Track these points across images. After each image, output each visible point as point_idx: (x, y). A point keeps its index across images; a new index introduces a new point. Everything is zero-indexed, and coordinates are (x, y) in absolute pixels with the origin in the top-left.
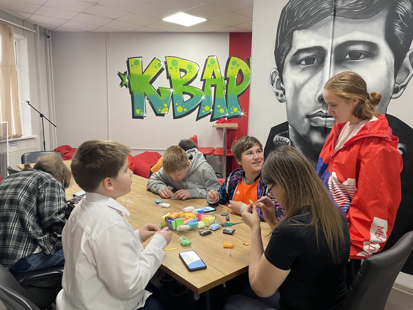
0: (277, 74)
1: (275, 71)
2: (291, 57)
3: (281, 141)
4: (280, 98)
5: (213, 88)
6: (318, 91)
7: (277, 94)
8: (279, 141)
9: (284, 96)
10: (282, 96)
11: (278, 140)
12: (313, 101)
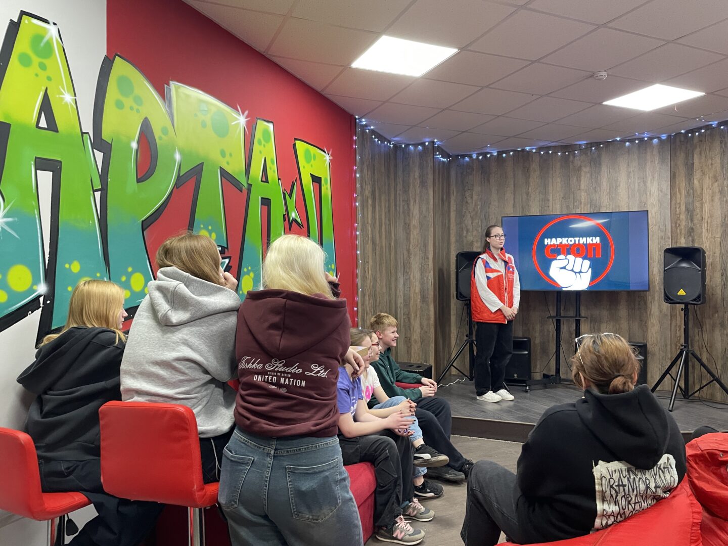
5: (45, 178)
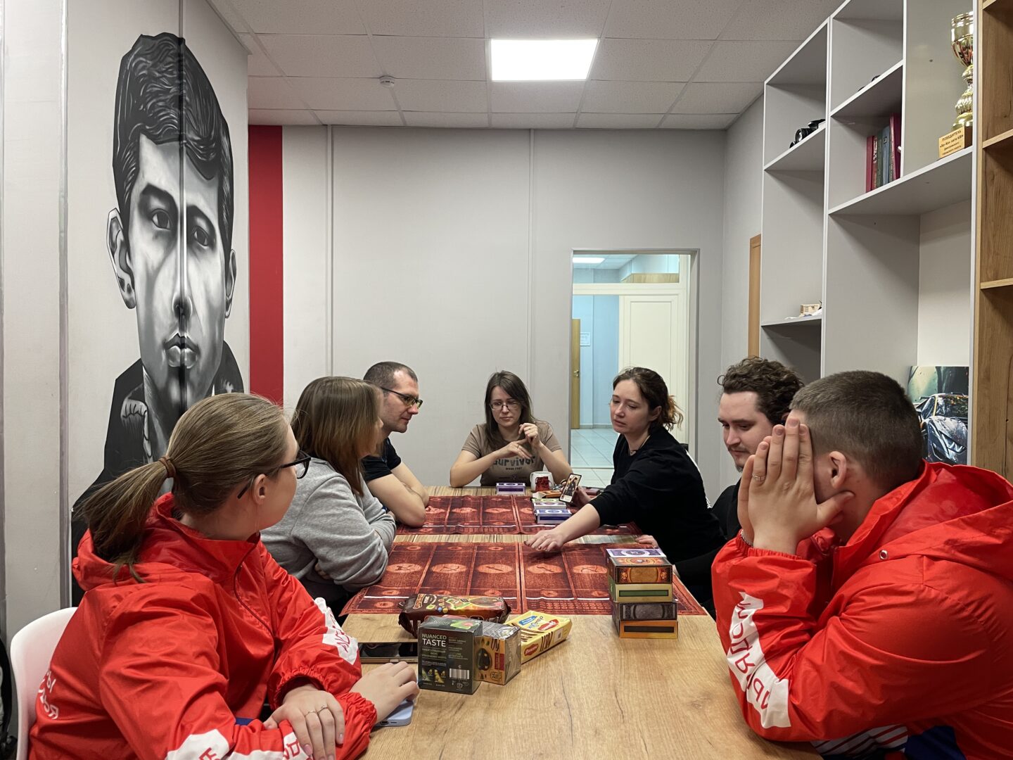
0: (120, 229)
1: (116, 217)
2: (139, 195)
3: (134, 414)
4: (127, 296)
6: (173, 291)
7: (122, 282)
8: (131, 413)
9: (133, 290)
10: (129, 291)
11: (128, 412)
12: (169, 312)
